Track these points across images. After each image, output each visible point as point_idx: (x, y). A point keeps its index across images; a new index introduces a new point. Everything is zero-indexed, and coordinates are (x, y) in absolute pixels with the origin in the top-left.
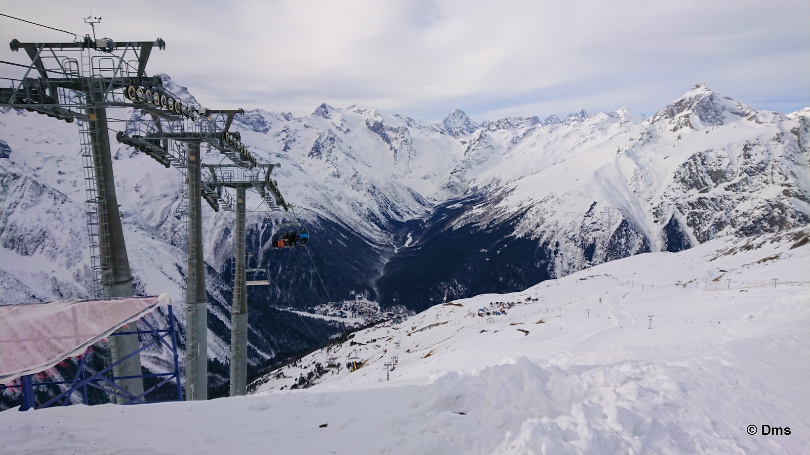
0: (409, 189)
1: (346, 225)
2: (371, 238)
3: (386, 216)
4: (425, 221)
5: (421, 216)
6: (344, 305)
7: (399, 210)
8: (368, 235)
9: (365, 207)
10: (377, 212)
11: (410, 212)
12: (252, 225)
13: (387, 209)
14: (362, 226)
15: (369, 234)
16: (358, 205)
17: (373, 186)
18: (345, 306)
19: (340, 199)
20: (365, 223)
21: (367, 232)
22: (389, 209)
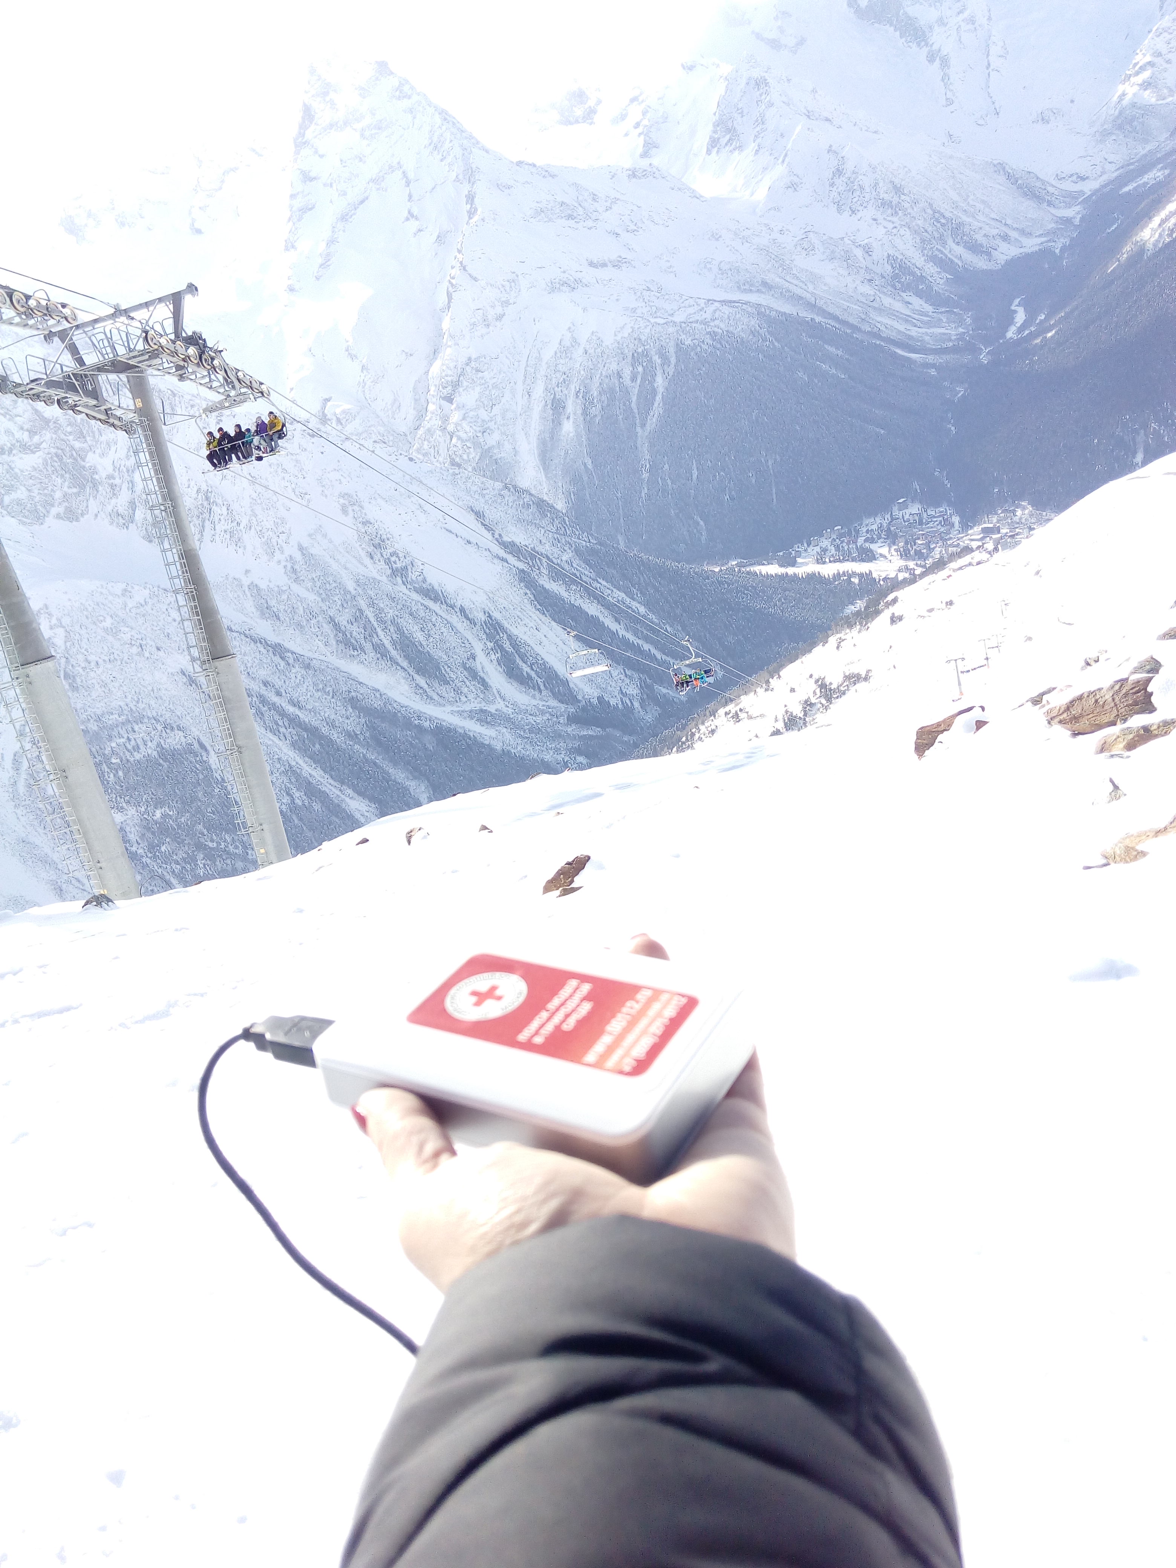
0: (1000, 168)
1: (835, 318)
2: (910, 337)
3: (944, 264)
4: (1057, 251)
5: (1043, 239)
6: (864, 530)
7: (979, 238)
8: (899, 332)
9: (879, 253)
10: (918, 259)
11: (1014, 234)
12: (609, 377)
13: (945, 243)
14: (880, 310)
15: (901, 327)
16: (859, 253)
17: (895, 187)
18: (867, 532)
19: (809, 250)
20: (887, 301)
21: (896, 325)
22: (950, 242)
